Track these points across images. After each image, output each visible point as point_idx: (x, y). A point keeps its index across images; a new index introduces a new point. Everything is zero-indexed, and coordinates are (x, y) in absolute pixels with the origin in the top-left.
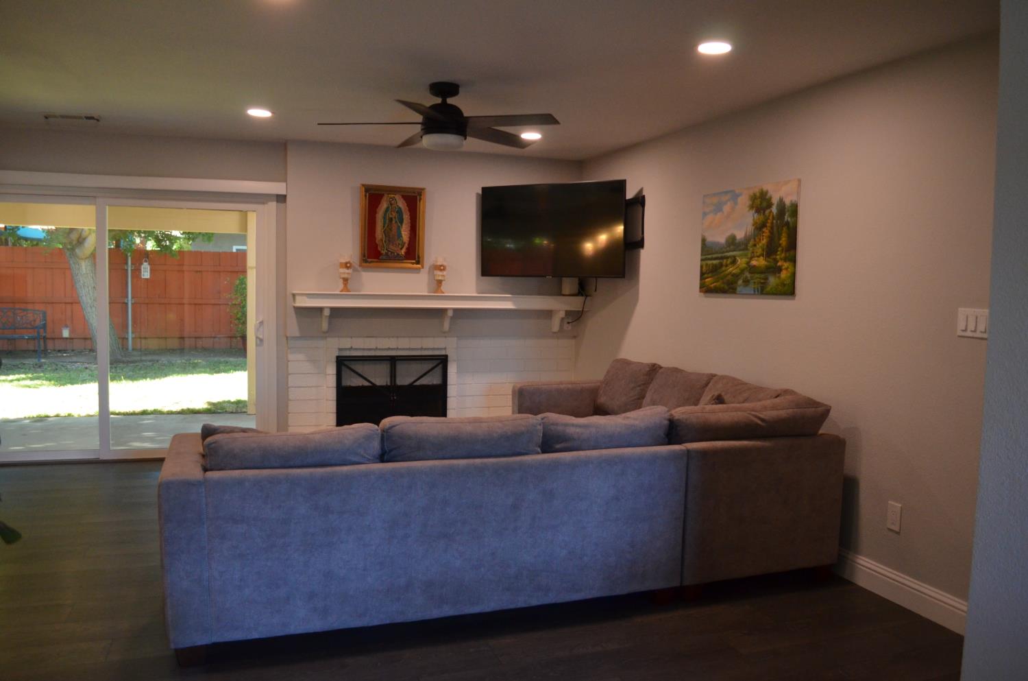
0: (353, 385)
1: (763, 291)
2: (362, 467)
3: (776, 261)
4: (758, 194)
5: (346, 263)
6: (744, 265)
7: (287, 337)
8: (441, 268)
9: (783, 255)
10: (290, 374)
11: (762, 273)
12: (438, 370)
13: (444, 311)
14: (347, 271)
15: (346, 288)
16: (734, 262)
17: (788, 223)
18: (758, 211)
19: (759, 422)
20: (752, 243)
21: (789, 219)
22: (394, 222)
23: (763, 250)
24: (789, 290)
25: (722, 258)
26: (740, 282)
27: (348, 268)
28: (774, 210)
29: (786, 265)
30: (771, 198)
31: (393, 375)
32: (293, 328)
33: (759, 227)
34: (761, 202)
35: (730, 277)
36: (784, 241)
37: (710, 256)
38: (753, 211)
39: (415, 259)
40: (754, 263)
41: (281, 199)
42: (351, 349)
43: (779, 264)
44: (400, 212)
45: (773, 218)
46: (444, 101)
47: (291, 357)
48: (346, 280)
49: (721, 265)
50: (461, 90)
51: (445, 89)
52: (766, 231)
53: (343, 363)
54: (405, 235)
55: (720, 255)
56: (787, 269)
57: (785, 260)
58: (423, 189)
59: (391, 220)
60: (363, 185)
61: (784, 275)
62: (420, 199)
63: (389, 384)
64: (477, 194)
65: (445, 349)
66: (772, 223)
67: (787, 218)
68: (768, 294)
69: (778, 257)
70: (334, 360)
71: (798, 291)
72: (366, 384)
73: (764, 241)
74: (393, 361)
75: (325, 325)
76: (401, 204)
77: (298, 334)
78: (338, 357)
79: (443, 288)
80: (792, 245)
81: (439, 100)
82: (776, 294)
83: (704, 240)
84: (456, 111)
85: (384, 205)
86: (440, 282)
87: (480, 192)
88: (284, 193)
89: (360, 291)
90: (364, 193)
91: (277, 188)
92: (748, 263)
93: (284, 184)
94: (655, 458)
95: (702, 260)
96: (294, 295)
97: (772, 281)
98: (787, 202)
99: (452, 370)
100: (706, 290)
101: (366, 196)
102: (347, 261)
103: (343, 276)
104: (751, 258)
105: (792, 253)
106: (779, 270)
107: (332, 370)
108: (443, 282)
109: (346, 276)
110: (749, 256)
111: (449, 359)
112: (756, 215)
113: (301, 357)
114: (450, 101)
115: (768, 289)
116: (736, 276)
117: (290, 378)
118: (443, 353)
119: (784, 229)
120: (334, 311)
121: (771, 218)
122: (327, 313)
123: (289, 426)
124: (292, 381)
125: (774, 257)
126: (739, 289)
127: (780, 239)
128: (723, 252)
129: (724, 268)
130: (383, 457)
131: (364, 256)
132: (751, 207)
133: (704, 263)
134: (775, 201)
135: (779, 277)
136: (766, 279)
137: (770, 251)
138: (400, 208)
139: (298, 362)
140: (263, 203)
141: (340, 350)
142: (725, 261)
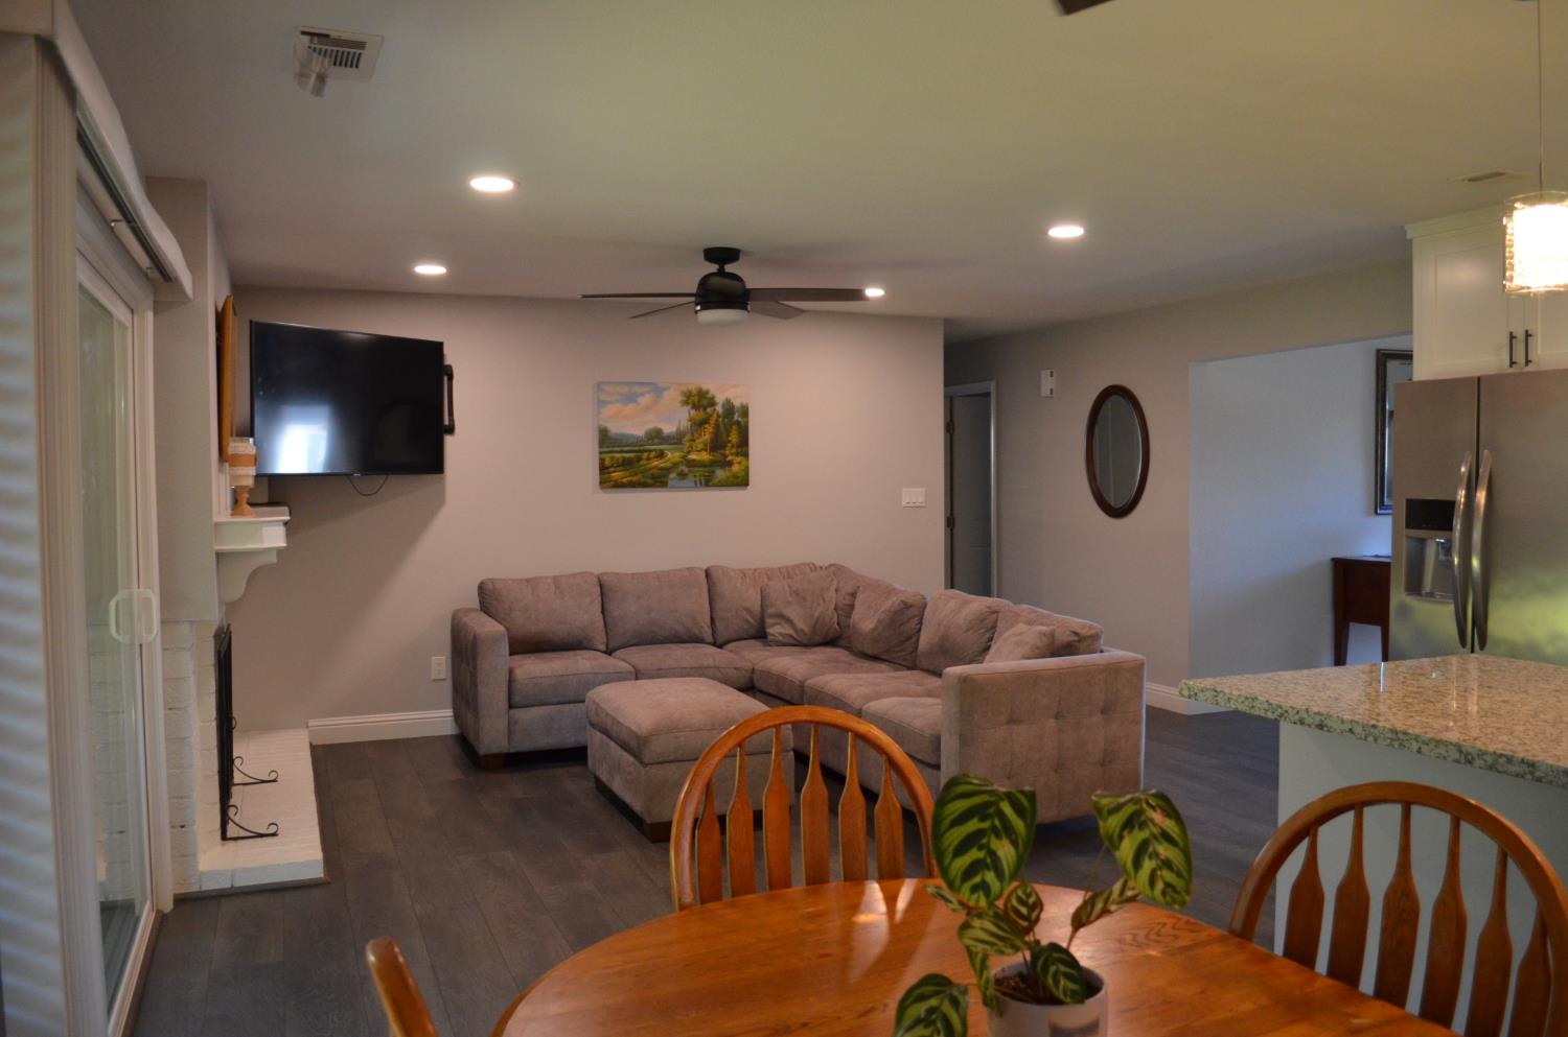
1: (708, 482)
3: (725, 456)
4: (694, 392)
6: (677, 459)
9: (734, 451)
11: (705, 466)
16: (661, 455)
17: (738, 423)
18: (695, 407)
20: (688, 437)
21: (740, 419)
23: (706, 445)
24: (742, 481)
25: (639, 451)
28: (719, 409)
29: (739, 459)
30: (715, 399)
33: (698, 423)
34: (699, 401)
35: (656, 471)
36: (734, 438)
37: (615, 449)
38: (689, 407)
40: (693, 456)
43: (730, 458)
45: (718, 416)
46: (721, 270)
49: (640, 459)
51: (722, 256)
52: (709, 429)
55: (636, 448)
56: (739, 463)
57: (737, 454)
61: (735, 468)
66: (717, 421)
67: (735, 418)
68: (713, 485)
69: (727, 452)
71: (750, 483)
73: (707, 437)
80: (743, 442)
81: (714, 268)
82: (723, 486)
83: (605, 432)
92: (685, 457)
95: (601, 453)
97: (721, 474)
98: (737, 403)
100: (614, 485)
104: (689, 452)
105: (744, 449)
106: (730, 464)
110: (686, 449)
112: (693, 412)
115: (716, 481)
116: (667, 470)
119: (734, 427)
121: (715, 415)
125: (722, 451)
126: (670, 483)
127: (728, 436)
128: (641, 446)
129: (644, 461)
132: (686, 403)
133: (603, 456)
134: (720, 399)
135: (730, 471)
136: (713, 472)
137: (716, 445)
142: (645, 455)
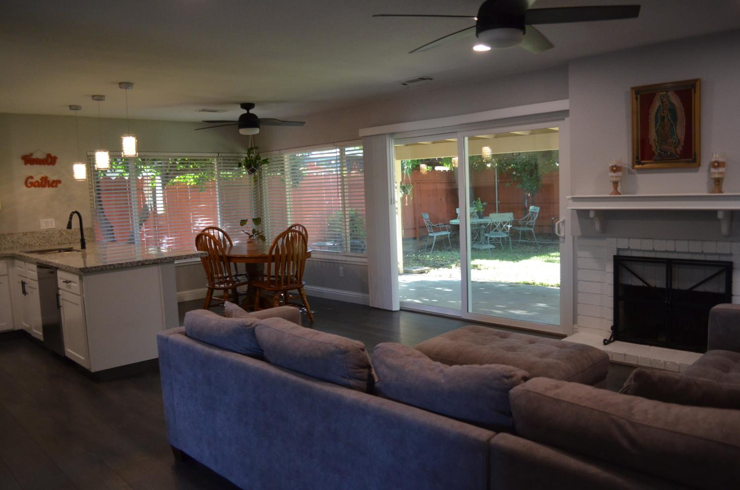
0: (630, 284)
7: (575, 236)
8: (718, 165)
10: (579, 269)
12: (723, 277)
14: (616, 174)
15: (617, 191)
22: (666, 120)
27: (617, 171)
32: (578, 228)
39: (691, 157)
41: (565, 114)
42: (629, 249)
44: (673, 111)
47: (580, 254)
48: (616, 184)
53: (621, 263)
54: (680, 132)
59: (663, 118)
60: (633, 88)
62: (695, 92)
63: (665, 287)
65: (731, 254)
70: (611, 258)
72: (645, 285)
74: (670, 264)
75: (596, 226)
76: (675, 100)
77: (580, 234)
78: (614, 256)
79: (724, 187)
85: (657, 104)
88: (567, 108)
89: (635, 194)
90: (634, 96)
91: (562, 105)
93: (567, 101)
99: (738, 279)
101: (637, 98)
107: (610, 268)
109: (614, 179)
113: (585, 254)
118: (728, 259)
123: (578, 315)
124: (581, 275)
131: (637, 158)
138: (673, 105)
139: (585, 257)
141: (619, 250)
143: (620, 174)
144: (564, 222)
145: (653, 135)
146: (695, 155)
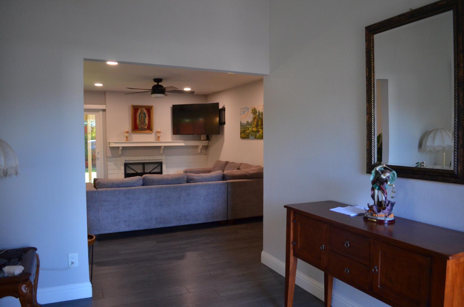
0: (130, 173)
1: (256, 138)
2: (138, 187)
4: (254, 109)
5: (127, 132)
6: (251, 130)
7: (107, 157)
8: (159, 132)
9: (260, 127)
11: (255, 132)
12: (160, 166)
13: (160, 147)
14: (127, 134)
15: (127, 140)
16: (248, 129)
17: (261, 118)
18: (254, 114)
19: (248, 174)
20: (252, 123)
22: (143, 117)
23: (255, 126)
24: (261, 138)
25: (246, 128)
26: (250, 135)
27: (127, 133)
28: (257, 114)
30: (256, 110)
31: (144, 169)
32: (109, 154)
33: (254, 119)
34: (254, 111)
35: (247, 134)
36: (260, 123)
39: (150, 129)
40: (253, 129)
41: (104, 110)
42: (129, 160)
43: (259, 130)
44: (145, 114)
45: (257, 116)
46: (158, 84)
47: (109, 164)
48: (127, 137)
50: (163, 80)
51: (158, 80)
52: (256, 120)
53: (126, 165)
54: (147, 121)
56: (261, 131)
57: (260, 128)
58: (152, 106)
59: (142, 116)
60: (132, 105)
61: (260, 133)
62: (151, 109)
63: (142, 172)
64: (171, 107)
65: (161, 160)
66: (257, 118)
67: (261, 116)
68: (257, 139)
69: (259, 128)
70: (124, 164)
72: (135, 172)
73: (255, 123)
74: (144, 164)
75: (120, 153)
76: (145, 111)
77: (111, 156)
78: (125, 163)
79: (160, 139)
80: (262, 124)
82: (259, 139)
83: (241, 123)
84: (161, 86)
85: (139, 112)
86: (159, 137)
87: (172, 106)
88: (105, 108)
89: (132, 141)
91: (103, 107)
92: (252, 129)
93: (105, 106)
94: (217, 184)
95: (241, 128)
96: (109, 143)
97: (258, 135)
98: (260, 112)
99: (164, 167)
100: (242, 138)
101: (133, 109)
102: (127, 131)
103: (126, 136)
104: (252, 128)
105: (262, 126)
107: (123, 168)
108: (160, 137)
109: (127, 136)
110: (252, 127)
111: (163, 163)
112: (253, 115)
113: (112, 163)
114: (160, 84)
115: (257, 137)
116: (249, 133)
117: (108, 171)
118: (161, 161)
119: (260, 120)
120: (123, 147)
122: (121, 148)
124: (109, 172)
126: (250, 137)
127: (259, 122)
128: (246, 126)
129: (246, 131)
130: (143, 185)
131: (133, 129)
132: (252, 113)
134: (258, 111)
136: (256, 134)
137: (257, 126)
138: (145, 113)
139: (111, 165)
140: (98, 112)
141: (126, 161)
142: (246, 129)
143: (128, 134)
144: (98, 152)
145: (138, 122)
146: (151, 129)
